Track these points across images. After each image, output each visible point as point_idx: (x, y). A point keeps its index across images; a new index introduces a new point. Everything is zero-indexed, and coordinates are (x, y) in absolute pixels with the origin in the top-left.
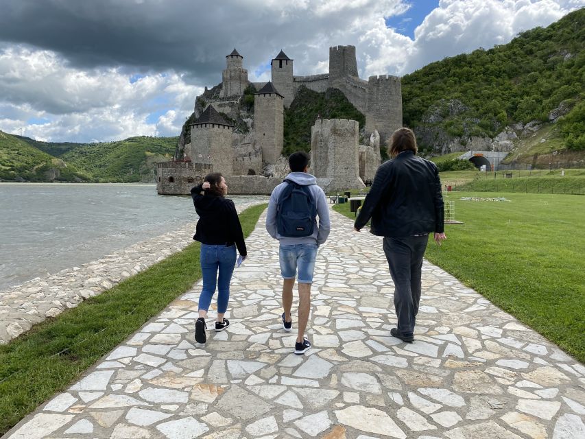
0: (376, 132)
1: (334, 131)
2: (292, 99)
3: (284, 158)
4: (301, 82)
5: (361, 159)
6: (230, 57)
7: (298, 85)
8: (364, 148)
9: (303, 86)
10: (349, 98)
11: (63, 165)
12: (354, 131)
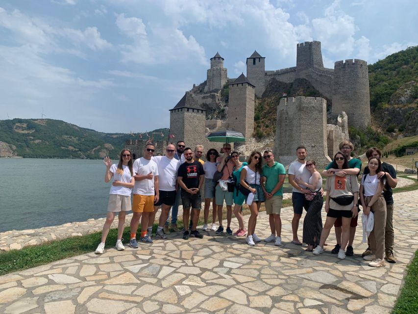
0: (344, 113)
1: (300, 109)
2: (264, 90)
3: (254, 139)
4: (271, 75)
5: (329, 138)
6: (213, 59)
7: (269, 79)
8: (332, 127)
9: (273, 78)
10: (314, 85)
11: (111, 148)
12: (322, 108)
